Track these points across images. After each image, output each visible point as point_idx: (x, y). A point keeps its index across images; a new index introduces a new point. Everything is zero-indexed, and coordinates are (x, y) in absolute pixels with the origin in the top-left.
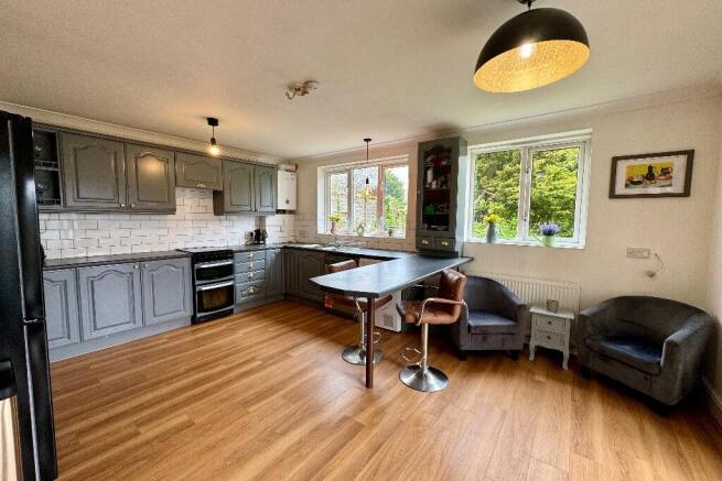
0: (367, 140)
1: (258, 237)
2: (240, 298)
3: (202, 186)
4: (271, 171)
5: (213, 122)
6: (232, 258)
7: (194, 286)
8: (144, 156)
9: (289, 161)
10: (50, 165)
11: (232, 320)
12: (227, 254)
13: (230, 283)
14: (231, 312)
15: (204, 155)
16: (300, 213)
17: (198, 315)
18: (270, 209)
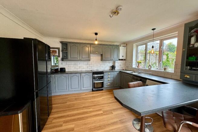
0: (153, 29)
1: (113, 67)
2: (105, 86)
3: (97, 53)
4: (117, 47)
5: (96, 34)
6: (103, 74)
7: (93, 81)
8: (84, 46)
9: (124, 43)
10: (66, 51)
11: (102, 92)
12: (102, 73)
13: (103, 81)
14: (102, 90)
15: (94, 44)
16: (127, 60)
17: (94, 89)
18: (116, 59)
